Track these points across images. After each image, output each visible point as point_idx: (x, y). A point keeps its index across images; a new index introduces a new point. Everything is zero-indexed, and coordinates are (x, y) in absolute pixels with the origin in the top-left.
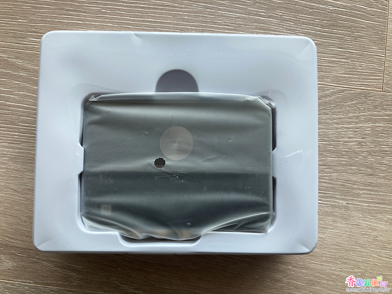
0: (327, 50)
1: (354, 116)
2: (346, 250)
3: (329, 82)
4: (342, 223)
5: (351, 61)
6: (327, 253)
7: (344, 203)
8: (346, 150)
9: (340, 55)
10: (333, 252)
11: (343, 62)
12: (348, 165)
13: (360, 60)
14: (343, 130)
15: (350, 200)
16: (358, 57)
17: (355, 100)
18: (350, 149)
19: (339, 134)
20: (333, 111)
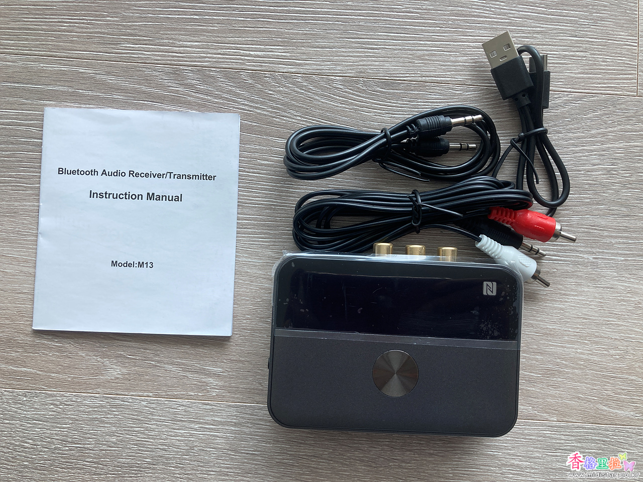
0: (555, 40)
1: (599, 134)
2: (598, 324)
3: (561, 86)
4: (589, 286)
5: (590, 55)
6: (570, 330)
7: (591, 258)
8: (589, 182)
9: (575, 47)
10: (578, 328)
11: (578, 57)
12: (593, 204)
13: (603, 53)
14: (584, 154)
15: (599, 252)
16: (600, 48)
17: (598, 110)
18: (595, 181)
19: (579, 161)
20: (568, 127)
